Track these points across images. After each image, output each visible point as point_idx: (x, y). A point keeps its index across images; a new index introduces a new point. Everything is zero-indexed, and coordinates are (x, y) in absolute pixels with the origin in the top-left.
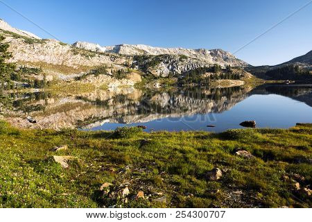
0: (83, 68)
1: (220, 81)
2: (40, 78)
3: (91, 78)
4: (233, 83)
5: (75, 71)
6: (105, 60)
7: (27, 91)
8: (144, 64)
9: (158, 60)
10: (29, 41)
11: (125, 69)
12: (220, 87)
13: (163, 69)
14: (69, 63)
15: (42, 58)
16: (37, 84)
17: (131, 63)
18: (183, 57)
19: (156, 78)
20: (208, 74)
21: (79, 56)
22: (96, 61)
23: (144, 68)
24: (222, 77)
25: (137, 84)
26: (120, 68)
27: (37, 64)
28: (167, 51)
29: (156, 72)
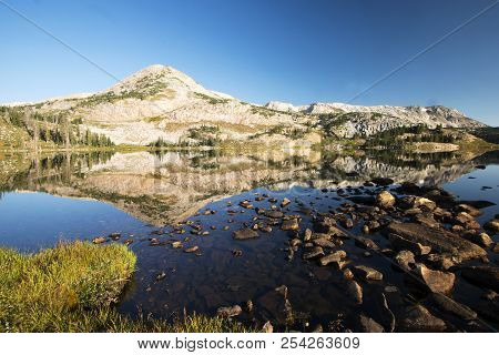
0: (260, 127)
1: (418, 144)
2: (214, 136)
3: (266, 139)
4: (439, 147)
5: (252, 130)
6: (286, 119)
7: (201, 148)
8: (329, 124)
9: (344, 118)
10: (213, 102)
11: (304, 128)
12: (418, 151)
13: (349, 129)
14: (247, 123)
15: (222, 117)
17: (314, 122)
18: (375, 116)
20: (406, 135)
21: (257, 115)
22: (274, 121)
23: (327, 128)
24: (424, 139)
25: (315, 145)
26: (300, 127)
27: (217, 123)
29: (340, 132)
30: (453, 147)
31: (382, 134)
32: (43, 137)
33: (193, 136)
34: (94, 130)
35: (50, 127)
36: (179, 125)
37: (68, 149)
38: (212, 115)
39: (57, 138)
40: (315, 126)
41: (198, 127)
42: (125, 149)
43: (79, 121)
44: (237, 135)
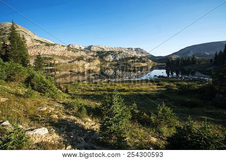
0: (73, 57)
1: (136, 64)
2: (53, 62)
3: (76, 62)
5: (69, 59)
6: (83, 54)
7: (47, 68)
8: (102, 55)
9: (108, 53)
10: (48, 45)
11: (92, 57)
12: (136, 66)
13: (110, 58)
14: (66, 55)
15: (53, 52)
16: (51, 65)
18: (120, 52)
19: (107, 62)
20: (131, 60)
21: (71, 51)
22: (78, 54)
23: (101, 57)
24: (137, 62)
25: (98, 65)
26: (90, 57)
27: (51, 55)
29: (107, 59)
40: (96, 56)
44: (63, 61)
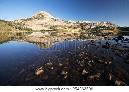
0: (66, 26)
1: (104, 31)
2: (56, 28)
3: (68, 29)
4: (108, 31)
6: (73, 25)
7: (53, 31)
8: (83, 26)
9: (86, 24)
10: (55, 20)
11: (77, 27)
12: (104, 32)
13: (87, 27)
14: (63, 25)
16: (55, 30)
17: (79, 25)
18: (94, 24)
19: (85, 29)
21: (66, 23)
22: (70, 25)
23: (82, 27)
25: (79, 31)
26: (76, 26)
27: (56, 25)
28: (89, 22)
29: (85, 28)
30: (112, 31)
31: (95, 28)
32: (16, 28)
33: (51, 28)
34: (28, 27)
35: (18, 26)
36: (47, 26)
37: (22, 31)
38: (55, 23)
39: (20, 29)
40: (79, 26)
41: (52, 26)
42: (35, 31)
43: (24, 25)
44: (61, 28)
